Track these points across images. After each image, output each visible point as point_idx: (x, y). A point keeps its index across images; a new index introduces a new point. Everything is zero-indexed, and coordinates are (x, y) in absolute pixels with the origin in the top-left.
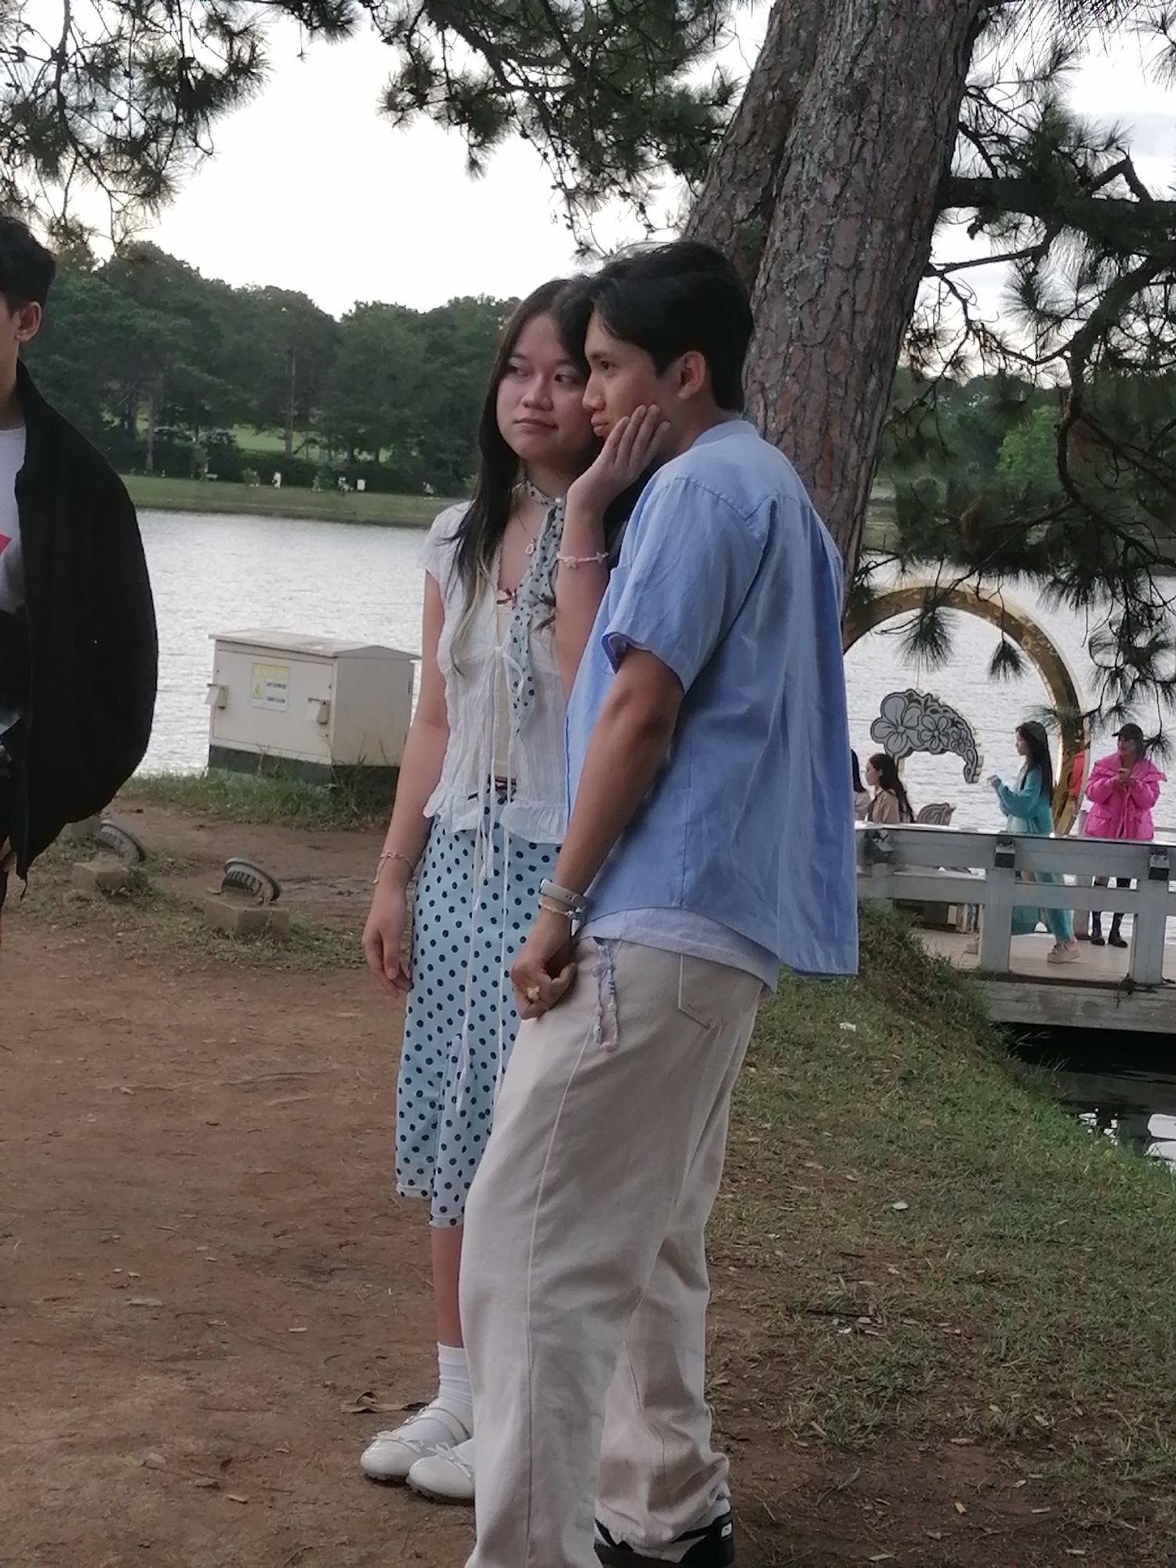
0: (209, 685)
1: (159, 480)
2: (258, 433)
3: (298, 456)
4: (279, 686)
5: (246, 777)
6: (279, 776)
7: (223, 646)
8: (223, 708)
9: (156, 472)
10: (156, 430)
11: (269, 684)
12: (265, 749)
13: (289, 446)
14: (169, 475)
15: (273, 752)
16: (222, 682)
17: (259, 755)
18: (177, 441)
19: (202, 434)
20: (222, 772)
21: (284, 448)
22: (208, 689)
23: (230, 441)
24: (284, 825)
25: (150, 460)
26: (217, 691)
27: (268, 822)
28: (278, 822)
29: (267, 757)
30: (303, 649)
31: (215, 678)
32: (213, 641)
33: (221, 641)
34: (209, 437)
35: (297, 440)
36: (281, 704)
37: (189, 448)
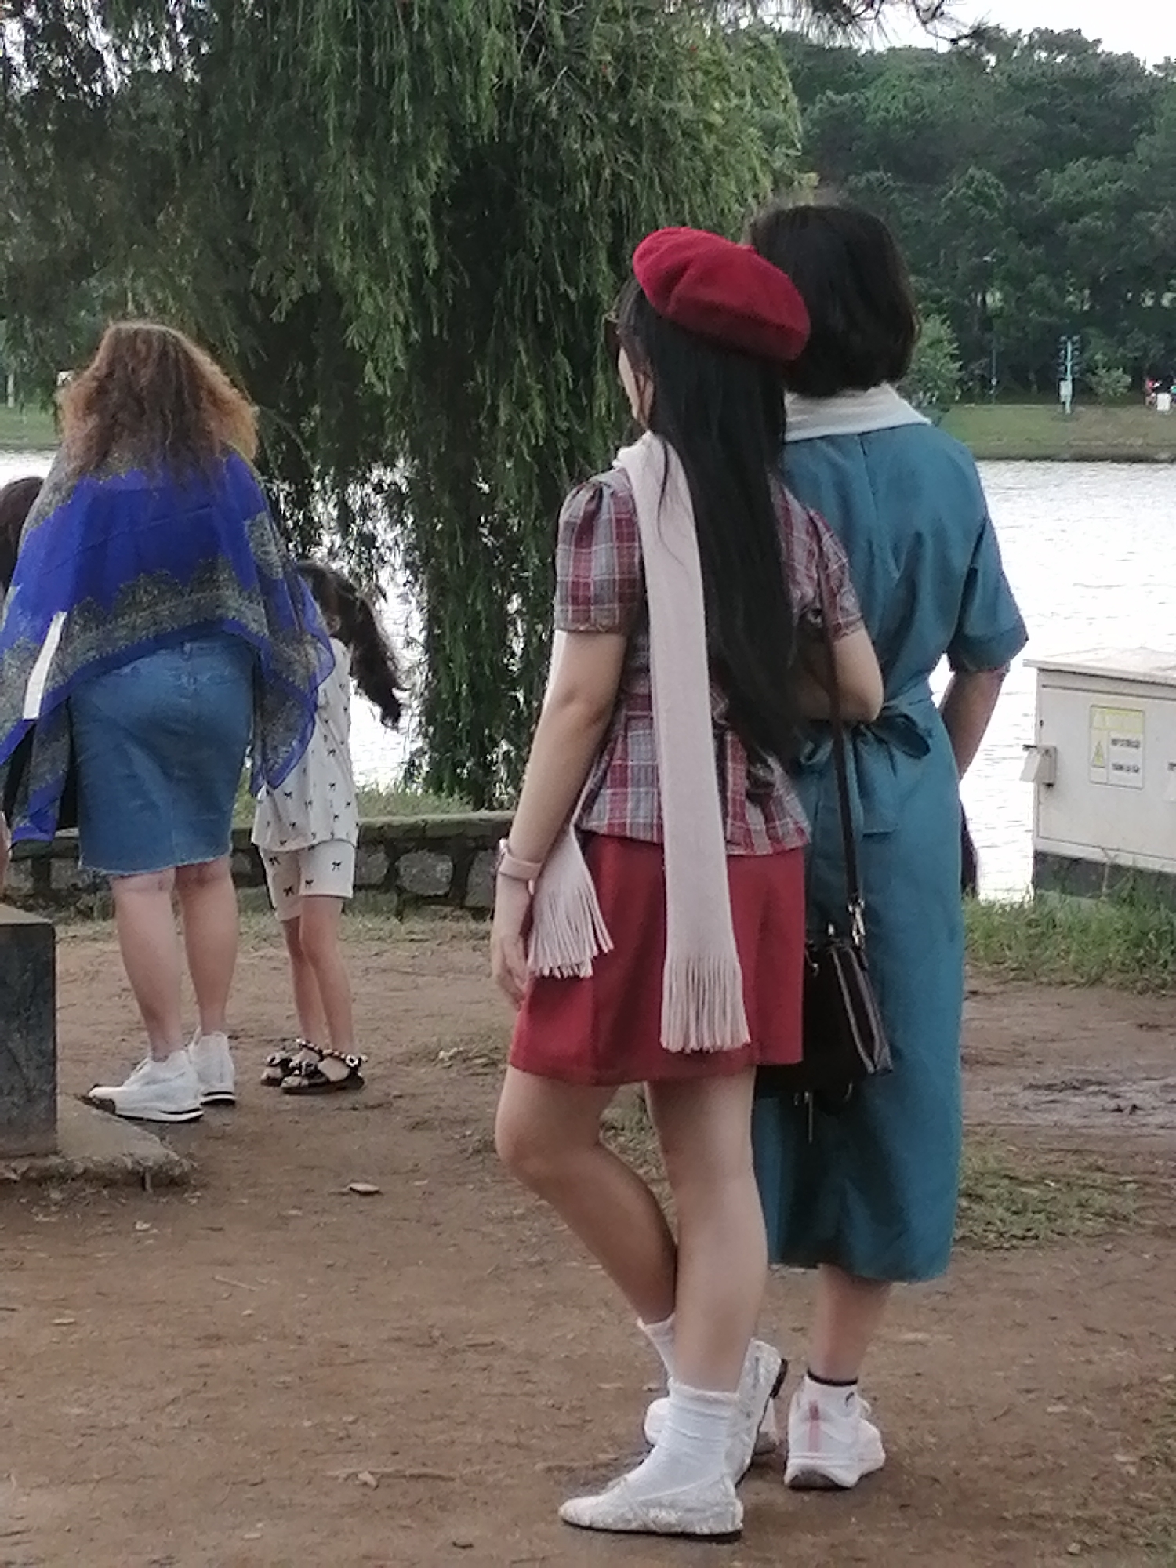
0: (1027, 747)
4: (1129, 743)
5: (1086, 903)
6: (1131, 901)
7: (1048, 679)
8: (1050, 785)
11: (1115, 742)
12: (1112, 854)
15: (1125, 860)
16: (1048, 742)
17: (1103, 865)
20: (1053, 896)
22: (1026, 754)
24: (1122, 987)
26: (1037, 758)
27: (1095, 981)
28: (1110, 981)
29: (1117, 869)
30: (1159, 676)
31: (1038, 734)
32: (1034, 671)
33: (1041, 670)
36: (1132, 774)
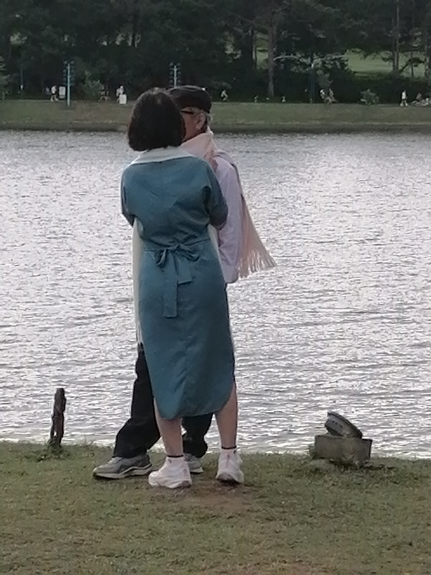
1: (278, 105)
2: (365, 57)
3: (404, 74)
9: (277, 97)
10: (275, 59)
13: (395, 67)
14: (289, 100)
18: (294, 69)
19: (318, 60)
21: (391, 68)
23: (343, 65)
25: (271, 87)
34: (324, 63)
35: (402, 60)
37: (307, 75)
